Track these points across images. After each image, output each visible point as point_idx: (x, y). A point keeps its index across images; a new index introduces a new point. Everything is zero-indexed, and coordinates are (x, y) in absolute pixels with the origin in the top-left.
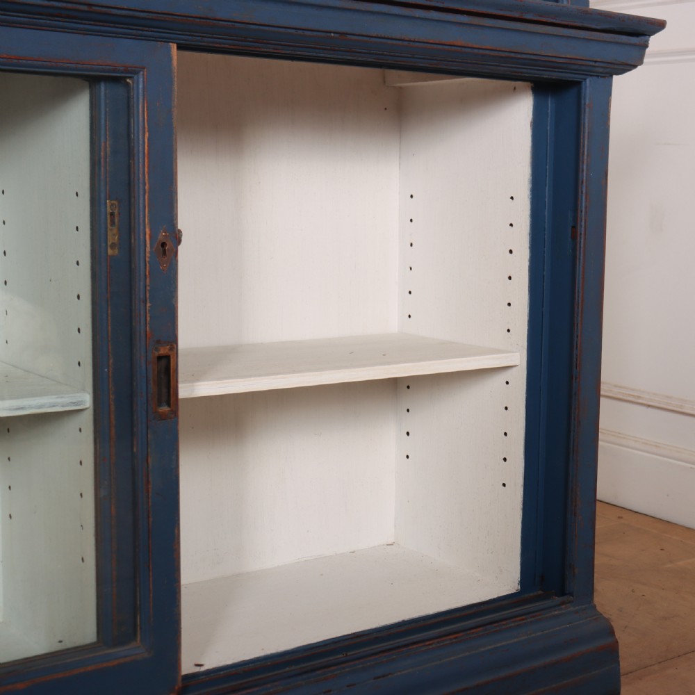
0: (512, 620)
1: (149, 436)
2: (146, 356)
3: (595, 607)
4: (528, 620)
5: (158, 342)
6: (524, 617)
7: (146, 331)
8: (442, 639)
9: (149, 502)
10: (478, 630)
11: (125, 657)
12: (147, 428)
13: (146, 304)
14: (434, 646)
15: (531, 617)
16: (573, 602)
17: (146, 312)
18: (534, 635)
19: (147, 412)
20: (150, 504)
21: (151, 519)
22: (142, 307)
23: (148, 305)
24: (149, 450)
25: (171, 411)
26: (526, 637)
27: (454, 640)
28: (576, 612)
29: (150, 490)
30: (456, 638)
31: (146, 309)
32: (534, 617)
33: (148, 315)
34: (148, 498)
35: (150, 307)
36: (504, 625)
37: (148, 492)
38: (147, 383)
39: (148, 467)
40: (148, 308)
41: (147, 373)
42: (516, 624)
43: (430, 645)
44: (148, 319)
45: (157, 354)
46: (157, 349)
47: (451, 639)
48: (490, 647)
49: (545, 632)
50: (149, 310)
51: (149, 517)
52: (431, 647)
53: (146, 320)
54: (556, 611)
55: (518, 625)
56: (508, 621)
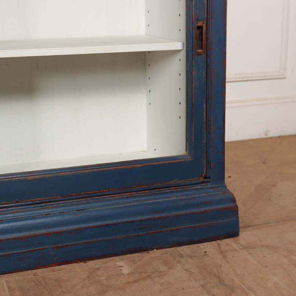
0: (169, 188)
1: (193, 62)
2: (192, 26)
3: (225, 186)
4: (179, 190)
5: (197, 20)
6: (176, 188)
7: (192, 15)
8: (122, 194)
9: (192, 92)
10: (145, 191)
11: (182, 159)
12: (192, 59)
13: (192, 2)
14: (116, 197)
15: (181, 188)
16: (210, 182)
17: (192, 6)
18: (181, 197)
19: (192, 52)
20: (193, 93)
21: (193, 100)
22: (191, 3)
23: (193, 2)
24: (193, 69)
25: (203, 51)
26: (176, 198)
27: (129, 196)
28: (212, 188)
29: (193, 87)
30: (131, 195)
31: (192, 5)
32: (183, 188)
33: (193, 7)
34: (192, 90)
35: (194, 3)
36: (162, 190)
37: (192, 87)
38: (192, 38)
39: (192, 76)
40: (193, 4)
41: (192, 34)
42: (171, 191)
43: (113, 197)
44: (193, 9)
45: (197, 25)
46: (197, 23)
47: (127, 195)
48: (151, 201)
49: (189, 197)
50: (194, 5)
51: (192, 99)
52: (114, 198)
53: (192, 9)
54: (198, 186)
55: (172, 192)
56: (166, 189)
